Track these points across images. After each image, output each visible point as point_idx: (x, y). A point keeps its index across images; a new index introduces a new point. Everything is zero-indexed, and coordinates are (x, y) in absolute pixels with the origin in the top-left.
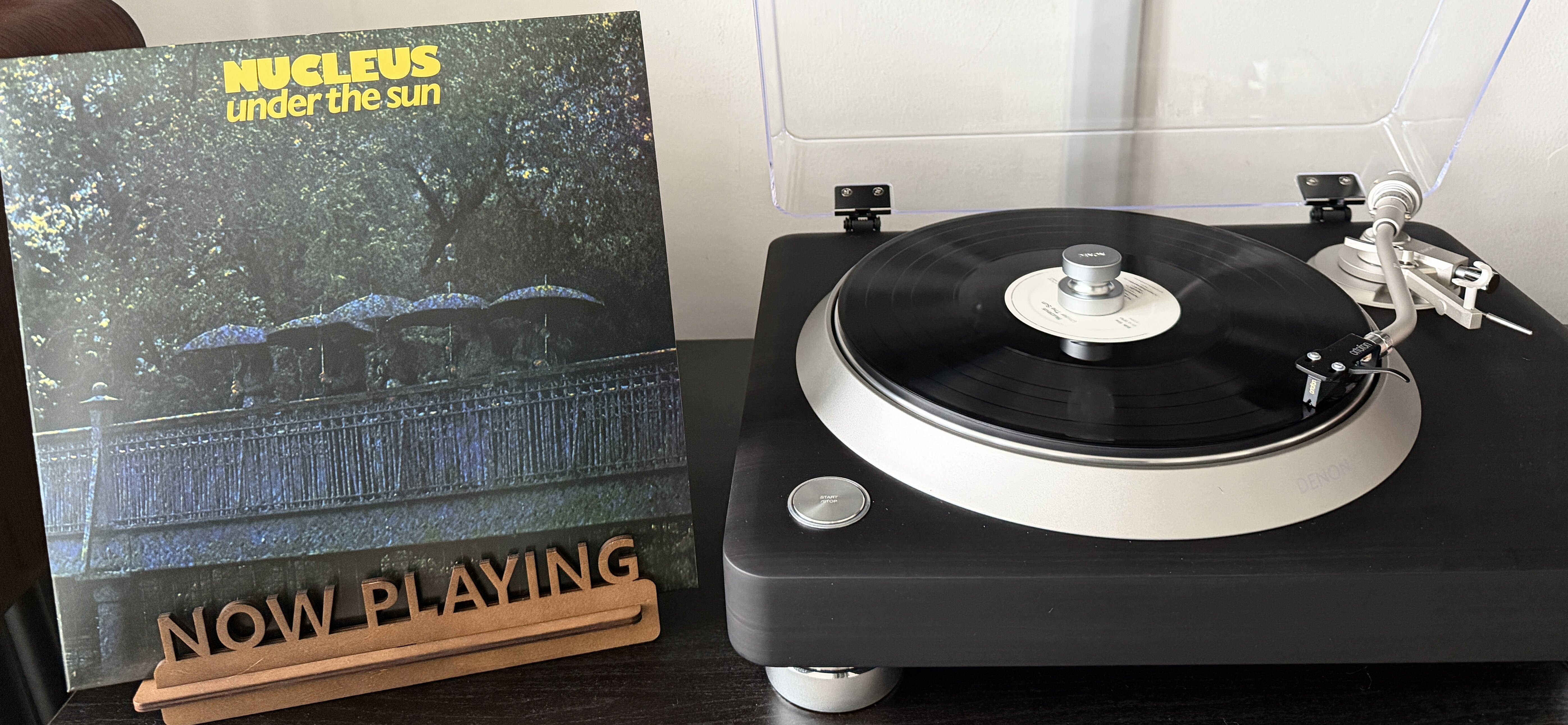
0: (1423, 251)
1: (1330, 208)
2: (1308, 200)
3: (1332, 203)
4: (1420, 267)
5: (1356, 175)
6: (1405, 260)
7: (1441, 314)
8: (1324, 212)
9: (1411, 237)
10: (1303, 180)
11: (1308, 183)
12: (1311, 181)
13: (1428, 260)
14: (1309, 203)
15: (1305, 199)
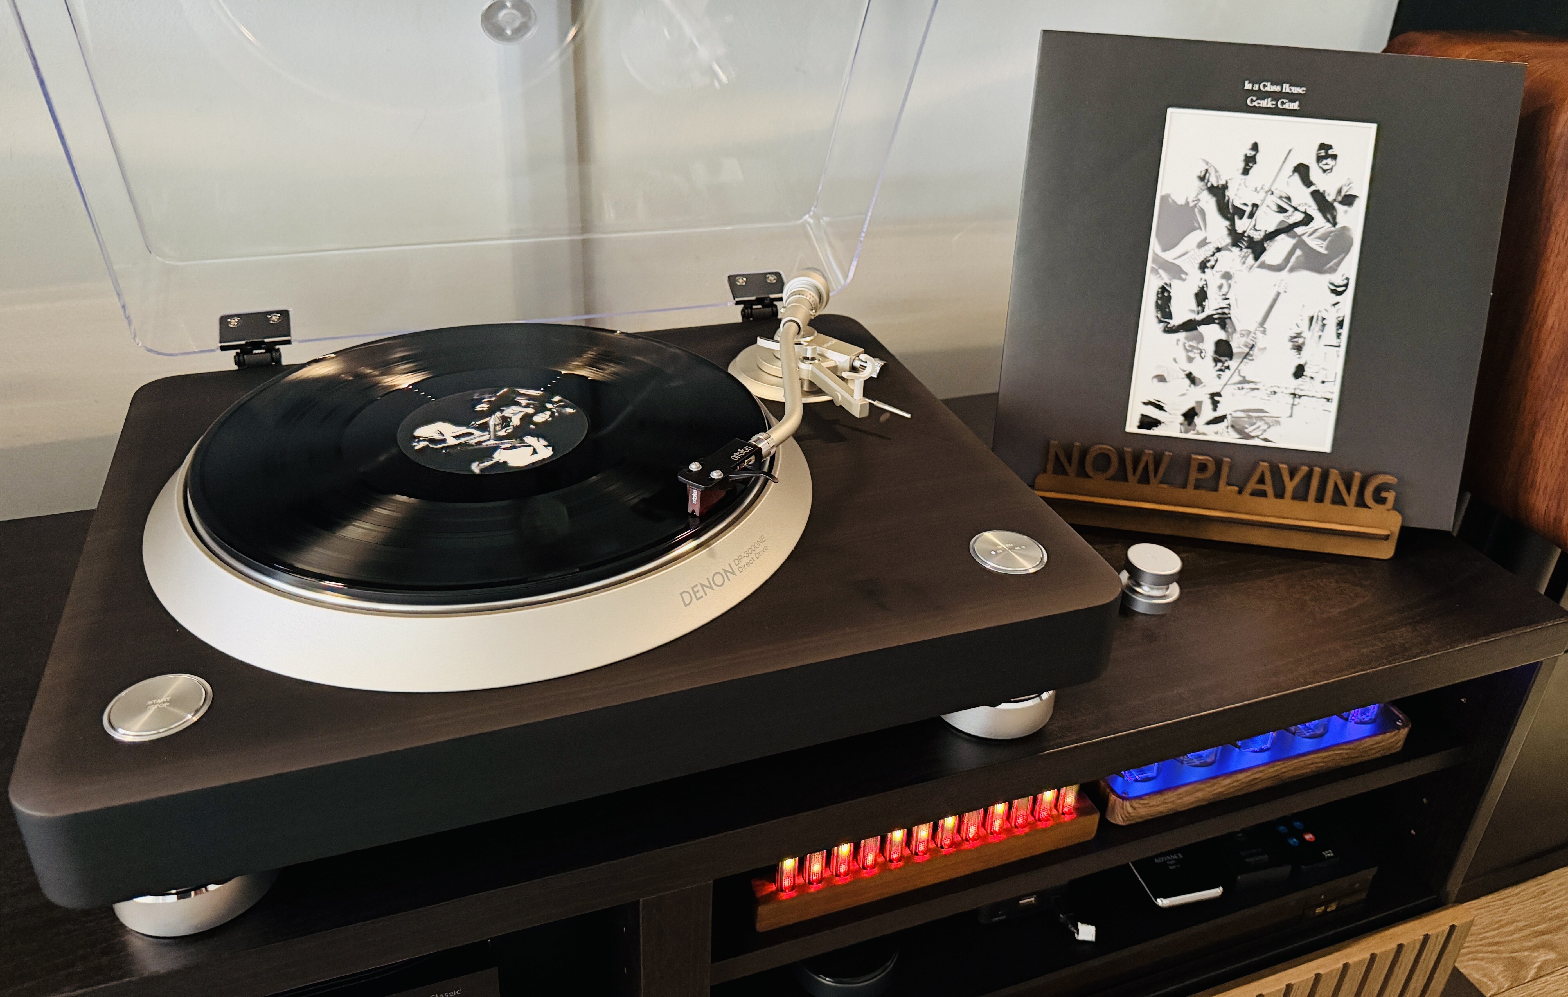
0: (826, 346)
1: (760, 306)
2: (737, 299)
3: (759, 301)
4: (822, 362)
5: (781, 272)
6: (809, 355)
7: (838, 405)
8: (753, 311)
9: (818, 332)
10: (732, 279)
11: (738, 284)
12: (740, 280)
13: (830, 354)
14: (738, 303)
15: (734, 299)
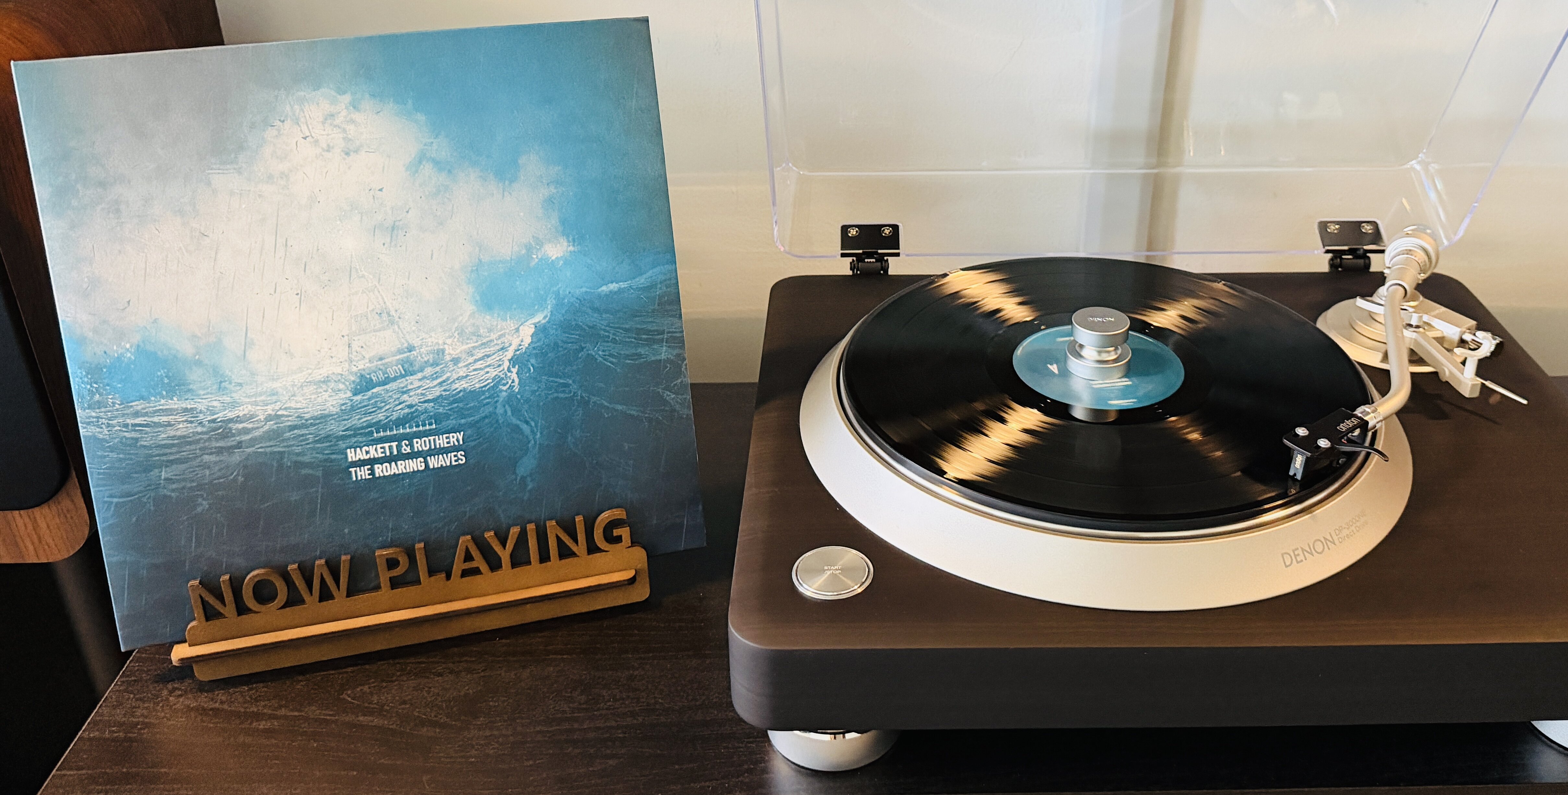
0: (1433, 313)
1: (1351, 257)
2: (1328, 248)
3: (1351, 251)
4: (1428, 331)
5: (1378, 222)
6: (1414, 323)
7: (1444, 380)
8: (1343, 261)
9: (1426, 298)
10: (1323, 226)
11: (1328, 229)
12: (1332, 227)
13: (1436, 323)
14: (1328, 252)
15: (1324, 247)
